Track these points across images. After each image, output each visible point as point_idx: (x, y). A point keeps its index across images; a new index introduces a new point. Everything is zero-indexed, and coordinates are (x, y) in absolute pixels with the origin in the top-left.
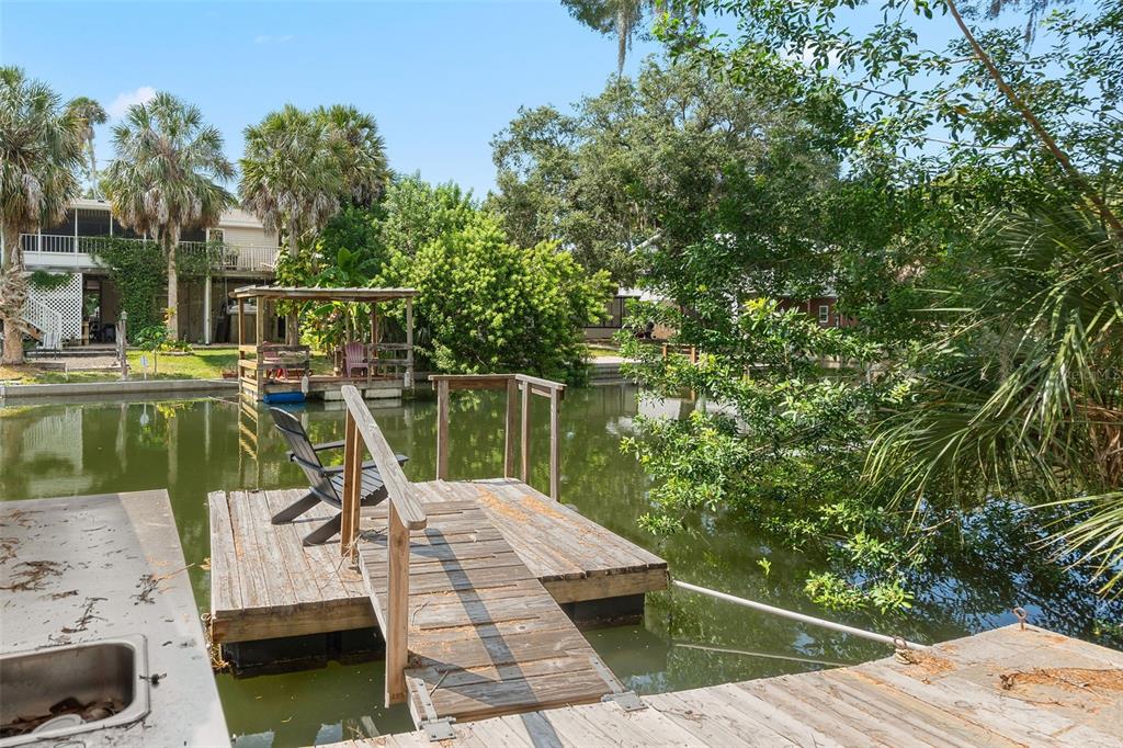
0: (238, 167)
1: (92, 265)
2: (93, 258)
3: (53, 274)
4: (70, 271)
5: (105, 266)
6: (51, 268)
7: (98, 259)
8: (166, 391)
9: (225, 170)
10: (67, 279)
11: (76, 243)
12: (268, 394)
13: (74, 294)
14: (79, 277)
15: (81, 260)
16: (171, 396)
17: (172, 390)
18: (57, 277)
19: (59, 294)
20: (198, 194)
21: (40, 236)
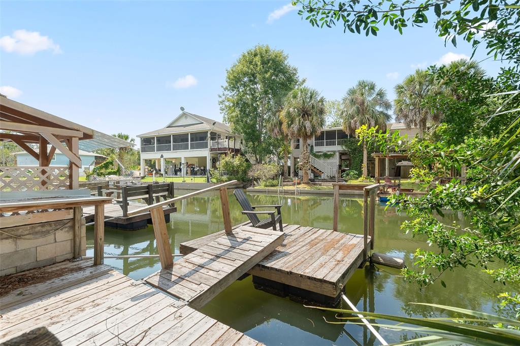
0: (392, 103)
1: (342, 150)
2: (342, 147)
3: (329, 153)
4: (334, 152)
5: (346, 149)
6: (328, 151)
7: (344, 147)
8: (352, 194)
9: (387, 106)
10: (333, 155)
11: (337, 142)
12: (381, 198)
13: (336, 160)
14: (337, 154)
15: (338, 148)
16: (354, 197)
17: (354, 195)
18: (331, 154)
19: (331, 160)
20: (372, 117)
21: (325, 141)
